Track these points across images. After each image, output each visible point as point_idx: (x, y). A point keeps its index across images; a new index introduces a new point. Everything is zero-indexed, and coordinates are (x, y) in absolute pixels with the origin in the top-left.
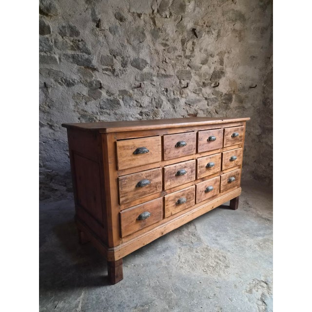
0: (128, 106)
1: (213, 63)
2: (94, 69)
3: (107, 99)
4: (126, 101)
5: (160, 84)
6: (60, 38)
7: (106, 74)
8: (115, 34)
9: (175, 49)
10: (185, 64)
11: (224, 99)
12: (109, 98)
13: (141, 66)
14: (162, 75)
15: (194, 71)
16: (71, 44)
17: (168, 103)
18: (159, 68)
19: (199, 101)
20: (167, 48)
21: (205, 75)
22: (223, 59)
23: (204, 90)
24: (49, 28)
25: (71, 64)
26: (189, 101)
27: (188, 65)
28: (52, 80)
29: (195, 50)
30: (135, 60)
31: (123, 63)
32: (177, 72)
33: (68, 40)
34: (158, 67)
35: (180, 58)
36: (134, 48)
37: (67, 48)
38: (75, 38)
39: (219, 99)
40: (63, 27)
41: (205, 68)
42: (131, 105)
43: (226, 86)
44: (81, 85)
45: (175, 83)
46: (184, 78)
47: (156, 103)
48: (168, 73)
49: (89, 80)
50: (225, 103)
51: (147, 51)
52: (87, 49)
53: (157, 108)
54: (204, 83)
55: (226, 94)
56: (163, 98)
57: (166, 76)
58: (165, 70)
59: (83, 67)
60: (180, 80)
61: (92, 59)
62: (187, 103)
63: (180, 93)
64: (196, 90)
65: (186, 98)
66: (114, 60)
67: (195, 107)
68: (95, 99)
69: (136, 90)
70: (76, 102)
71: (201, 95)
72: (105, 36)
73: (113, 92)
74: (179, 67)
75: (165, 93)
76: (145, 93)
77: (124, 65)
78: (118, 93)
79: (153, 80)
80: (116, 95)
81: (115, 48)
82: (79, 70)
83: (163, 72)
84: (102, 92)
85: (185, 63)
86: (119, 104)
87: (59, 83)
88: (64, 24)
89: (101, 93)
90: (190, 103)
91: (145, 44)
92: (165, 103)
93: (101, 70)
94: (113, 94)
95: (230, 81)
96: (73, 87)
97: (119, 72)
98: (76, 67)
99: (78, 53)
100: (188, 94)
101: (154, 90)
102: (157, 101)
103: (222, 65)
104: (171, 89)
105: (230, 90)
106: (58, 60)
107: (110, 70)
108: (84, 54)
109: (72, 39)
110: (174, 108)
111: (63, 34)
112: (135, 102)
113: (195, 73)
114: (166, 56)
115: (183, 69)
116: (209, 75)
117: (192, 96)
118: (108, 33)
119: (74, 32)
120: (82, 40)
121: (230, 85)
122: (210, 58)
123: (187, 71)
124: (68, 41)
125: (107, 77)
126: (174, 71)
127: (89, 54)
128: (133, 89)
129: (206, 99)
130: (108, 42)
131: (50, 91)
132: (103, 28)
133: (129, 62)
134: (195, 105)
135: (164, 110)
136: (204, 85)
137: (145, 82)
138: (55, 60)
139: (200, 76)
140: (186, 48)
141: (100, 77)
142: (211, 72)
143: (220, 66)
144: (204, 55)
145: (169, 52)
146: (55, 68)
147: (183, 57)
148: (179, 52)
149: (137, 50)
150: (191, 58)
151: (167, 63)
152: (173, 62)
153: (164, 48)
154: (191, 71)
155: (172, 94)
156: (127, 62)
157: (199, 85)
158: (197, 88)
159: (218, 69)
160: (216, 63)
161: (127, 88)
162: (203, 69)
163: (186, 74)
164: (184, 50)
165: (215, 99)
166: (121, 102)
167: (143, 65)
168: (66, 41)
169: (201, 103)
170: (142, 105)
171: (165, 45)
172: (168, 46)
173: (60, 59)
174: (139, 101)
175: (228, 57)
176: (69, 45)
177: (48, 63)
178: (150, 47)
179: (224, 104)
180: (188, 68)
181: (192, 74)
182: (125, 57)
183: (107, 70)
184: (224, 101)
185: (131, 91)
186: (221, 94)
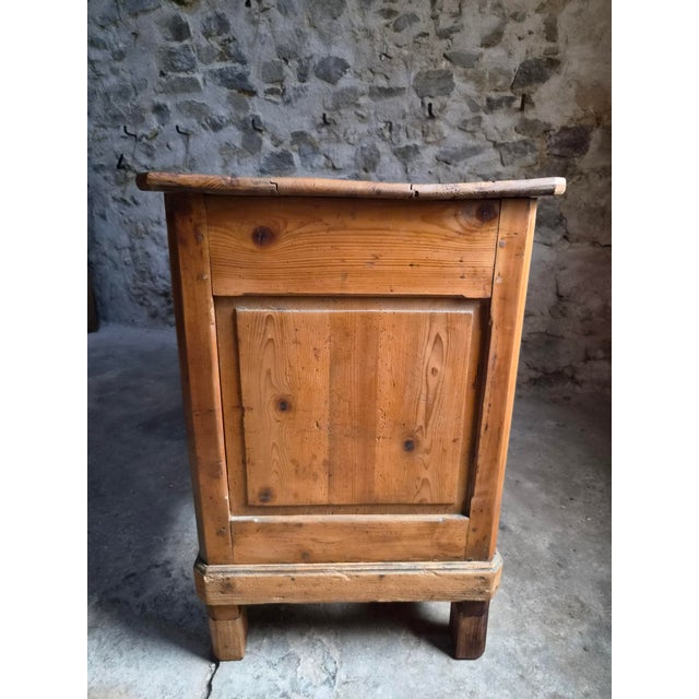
0: (309, 168)
1: (520, 39)
2: (253, 93)
3: (272, 154)
4: (304, 156)
5: (375, 114)
6: (204, 43)
7: (270, 100)
8: (286, 12)
9: (413, 18)
10: (437, 54)
11: (557, 145)
12: (274, 150)
13: (334, 75)
14: (380, 89)
15: (460, 69)
16: (220, 49)
17: (394, 158)
18: (373, 73)
19: (475, 151)
20: (394, 19)
21: (493, 79)
22: (556, 21)
23: (487, 119)
24: (187, 26)
25: (218, 88)
26: (445, 153)
27: (445, 56)
28: (194, 121)
29: (465, 10)
30: (323, 63)
31: (300, 74)
32: (416, 79)
33: (215, 43)
34: (371, 70)
35: (424, 40)
36: (321, 36)
37: (214, 58)
38: (226, 36)
39: (538, 145)
40: (209, 19)
41: (494, 56)
42: (314, 165)
43: (565, 103)
44: (232, 127)
45: (411, 106)
46: (433, 93)
47: (366, 159)
48: (393, 84)
49: (242, 116)
50: (559, 156)
51: (347, 35)
52: (240, 54)
53: (366, 170)
54: (489, 100)
55: (564, 129)
56: (382, 147)
57: (389, 92)
58: (387, 78)
59: (235, 91)
60: (422, 98)
61: (249, 73)
62: (442, 157)
63: (423, 132)
64: (466, 121)
65: (437, 143)
66: (286, 68)
67: (459, 169)
68: (252, 154)
69: (324, 130)
70: (225, 161)
71: (480, 135)
72: (270, 21)
73: (282, 138)
74: (421, 65)
75: (387, 134)
76: (341, 135)
77: (303, 77)
78: (290, 139)
79: (358, 106)
80: (287, 143)
81: (284, 42)
82: (228, 98)
83: (383, 83)
84: (263, 138)
85: (436, 52)
86: (291, 163)
87: (203, 125)
88: (210, 14)
89: (260, 141)
90: (448, 158)
91: (342, 21)
92: (385, 159)
93: (261, 93)
94: (281, 142)
95: (581, 87)
96: (221, 132)
97: (292, 94)
98: (225, 91)
99: (229, 64)
100: (441, 133)
101: (363, 128)
102: (367, 153)
103: (554, 41)
104: (401, 123)
105: (581, 114)
106: (201, 83)
107: (277, 92)
108: (237, 64)
109: (220, 38)
110: (406, 171)
111: (207, 35)
112: (323, 158)
113: (465, 74)
114: (389, 40)
115: (431, 68)
116: (507, 74)
117: (457, 139)
118: (275, 13)
119: (223, 24)
120: (234, 39)
121: (579, 99)
122: (511, 26)
123: (440, 72)
124: (216, 45)
125: (272, 106)
126: (409, 77)
127: (243, 62)
128: (318, 127)
129: (496, 145)
130: (273, 32)
131: (191, 140)
132: (266, 6)
133: (310, 69)
134: (462, 163)
135: (383, 175)
136: (492, 106)
137: (342, 112)
138: (198, 83)
139: (478, 80)
140: (441, 10)
141: (259, 108)
142: (514, 64)
143: (546, 45)
144: (491, 21)
145: (397, 30)
146: (197, 99)
147: (432, 35)
148: (424, 25)
149: (326, 39)
150: (453, 35)
151: (390, 58)
152: (406, 52)
153: (386, 21)
154: (452, 70)
155: (402, 135)
156: (307, 68)
157: (474, 108)
158: (469, 116)
159: (538, 54)
160: (533, 36)
161: (306, 127)
162: (484, 60)
163: (439, 79)
164: (435, 18)
165: (523, 146)
166: (296, 158)
167: (337, 73)
168: (212, 46)
169: (480, 157)
170: (336, 165)
171: (389, 13)
172: (396, 13)
173: (204, 80)
174: (331, 155)
175: (581, 11)
176: (216, 52)
177: (189, 91)
178: (353, 26)
179: (556, 161)
180: (444, 64)
181: (456, 80)
182: (302, 57)
183: (271, 92)
184: (556, 151)
185: (314, 134)
186: (545, 128)
